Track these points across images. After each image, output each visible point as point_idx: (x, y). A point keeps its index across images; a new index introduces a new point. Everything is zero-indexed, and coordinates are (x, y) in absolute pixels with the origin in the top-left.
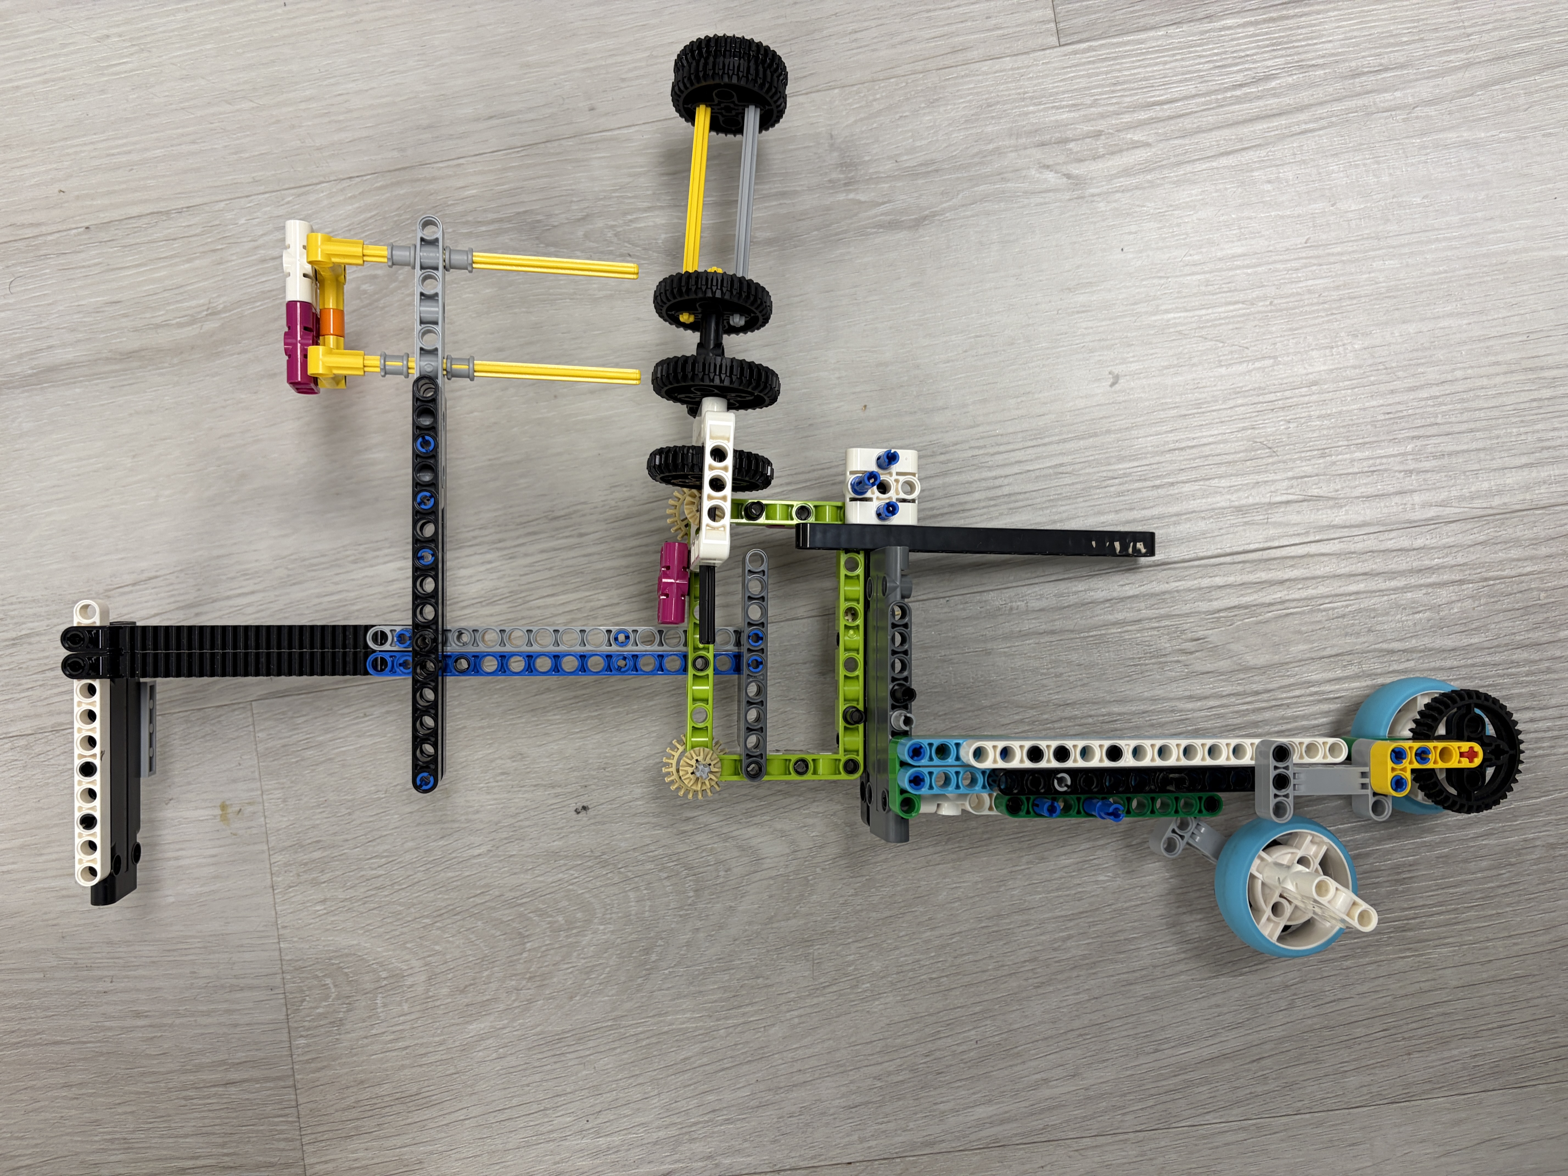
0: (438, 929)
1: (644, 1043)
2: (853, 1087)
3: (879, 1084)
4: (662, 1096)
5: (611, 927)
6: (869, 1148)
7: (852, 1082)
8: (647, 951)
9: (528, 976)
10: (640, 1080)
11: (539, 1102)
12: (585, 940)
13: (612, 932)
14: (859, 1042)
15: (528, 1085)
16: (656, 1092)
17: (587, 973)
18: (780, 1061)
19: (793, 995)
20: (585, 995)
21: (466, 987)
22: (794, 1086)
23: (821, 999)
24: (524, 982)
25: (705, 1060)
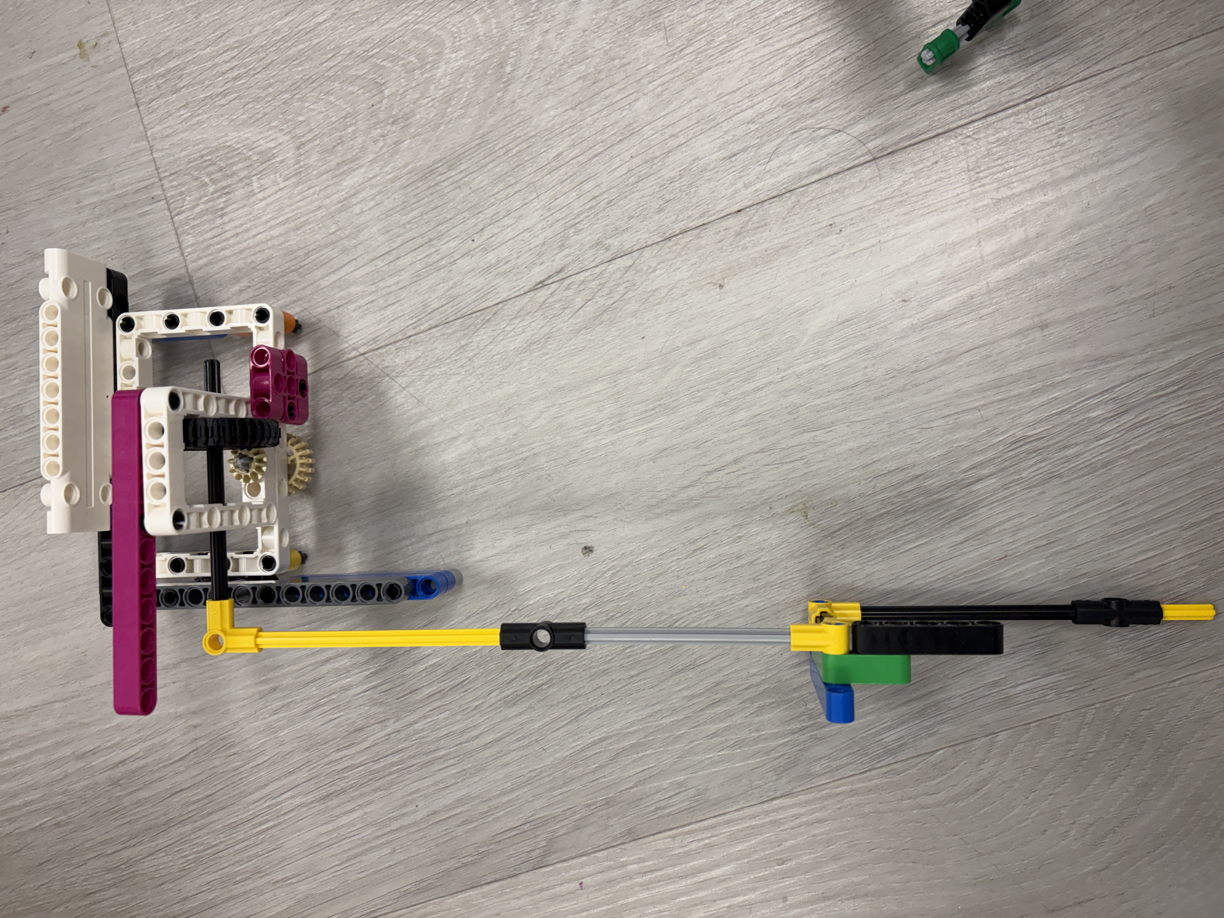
0: (299, 100)
1: (514, 152)
2: (728, 137)
3: (753, 127)
4: (541, 198)
5: (462, 53)
6: (756, 191)
7: (726, 132)
8: (501, 65)
9: (391, 120)
10: (517, 188)
11: (422, 236)
12: (439, 72)
13: (464, 57)
14: (726, 92)
15: (409, 223)
16: (534, 195)
17: (447, 102)
18: (651, 132)
19: (650, 67)
20: (449, 122)
21: (334, 147)
22: (669, 152)
23: (681, 62)
24: (389, 127)
25: (577, 151)
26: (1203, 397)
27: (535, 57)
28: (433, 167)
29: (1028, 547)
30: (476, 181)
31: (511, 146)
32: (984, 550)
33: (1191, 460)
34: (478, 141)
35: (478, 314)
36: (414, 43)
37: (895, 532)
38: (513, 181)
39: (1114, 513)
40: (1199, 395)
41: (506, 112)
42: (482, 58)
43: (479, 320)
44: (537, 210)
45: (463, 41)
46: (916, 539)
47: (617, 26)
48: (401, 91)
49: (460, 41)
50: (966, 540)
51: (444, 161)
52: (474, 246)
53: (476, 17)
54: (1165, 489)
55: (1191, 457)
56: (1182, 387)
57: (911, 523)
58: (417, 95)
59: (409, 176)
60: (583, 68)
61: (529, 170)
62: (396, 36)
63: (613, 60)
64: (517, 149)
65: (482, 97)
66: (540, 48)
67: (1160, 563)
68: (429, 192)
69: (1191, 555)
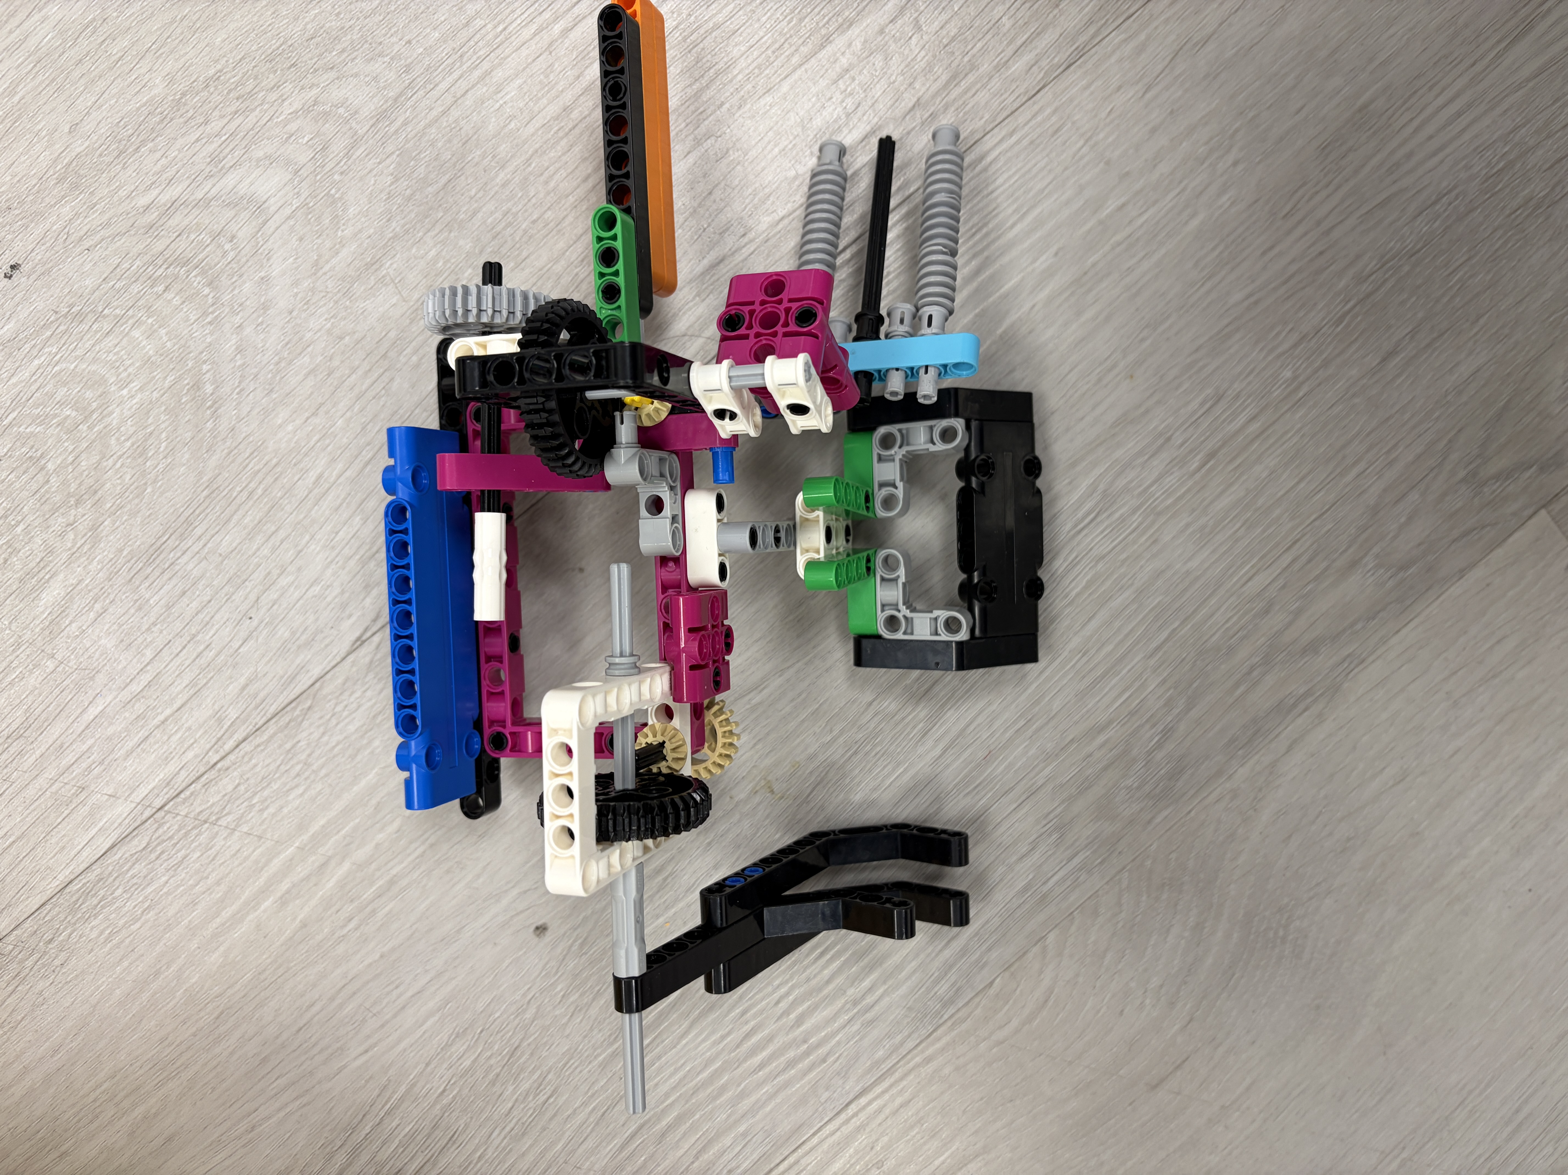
26: (1122, 515)
27: (238, 364)
28: (159, 544)
29: (1008, 735)
30: (224, 543)
31: (252, 485)
32: (966, 754)
33: (1132, 584)
34: (205, 493)
35: (293, 705)
36: (62, 392)
37: (870, 771)
38: (273, 528)
39: (1078, 666)
40: (1117, 515)
41: (228, 444)
42: (167, 384)
43: (297, 712)
44: (318, 553)
45: (130, 370)
46: (894, 770)
47: (330, 295)
48: (70, 459)
49: (125, 370)
50: (944, 751)
51: (171, 531)
52: (255, 622)
53: (136, 333)
54: (1117, 624)
55: (1130, 582)
56: (1098, 513)
57: (882, 755)
58: (95, 459)
59: (129, 565)
60: (307, 359)
61: (288, 508)
62: (34, 388)
63: (341, 338)
64: (262, 486)
65: (189, 435)
66: (240, 350)
67: (1137, 701)
68: (166, 576)
69: (1164, 681)
